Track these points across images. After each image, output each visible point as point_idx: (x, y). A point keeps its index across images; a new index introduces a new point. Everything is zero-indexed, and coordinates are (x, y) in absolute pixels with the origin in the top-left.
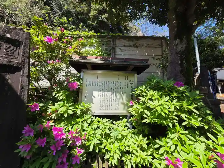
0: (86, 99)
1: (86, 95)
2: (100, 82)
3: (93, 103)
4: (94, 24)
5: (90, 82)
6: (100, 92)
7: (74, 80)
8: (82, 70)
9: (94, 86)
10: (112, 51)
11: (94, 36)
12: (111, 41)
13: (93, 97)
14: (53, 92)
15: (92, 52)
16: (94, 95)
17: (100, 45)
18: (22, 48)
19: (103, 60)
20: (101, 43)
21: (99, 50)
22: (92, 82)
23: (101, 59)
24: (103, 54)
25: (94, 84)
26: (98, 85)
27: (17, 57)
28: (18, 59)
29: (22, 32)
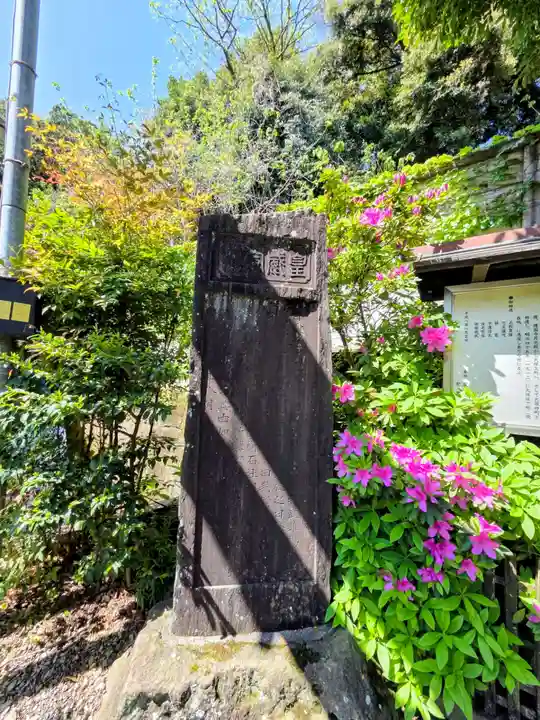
0: (466, 381)
1: (467, 369)
2: (523, 320)
3: (496, 395)
4: (412, 127)
5: (480, 326)
6: (523, 357)
7: (436, 321)
8: (450, 288)
9: (496, 335)
10: (527, 199)
11: (445, 169)
12: (521, 162)
13: (494, 374)
14: (372, 359)
15: (440, 229)
16: (497, 367)
17: (472, 190)
18: (315, 255)
19: (532, 237)
20: (474, 185)
21: (467, 213)
22: (487, 326)
23: (520, 236)
24: (488, 223)
25: (497, 329)
26: (514, 332)
27: (308, 278)
28: (310, 283)
29: (312, 218)
